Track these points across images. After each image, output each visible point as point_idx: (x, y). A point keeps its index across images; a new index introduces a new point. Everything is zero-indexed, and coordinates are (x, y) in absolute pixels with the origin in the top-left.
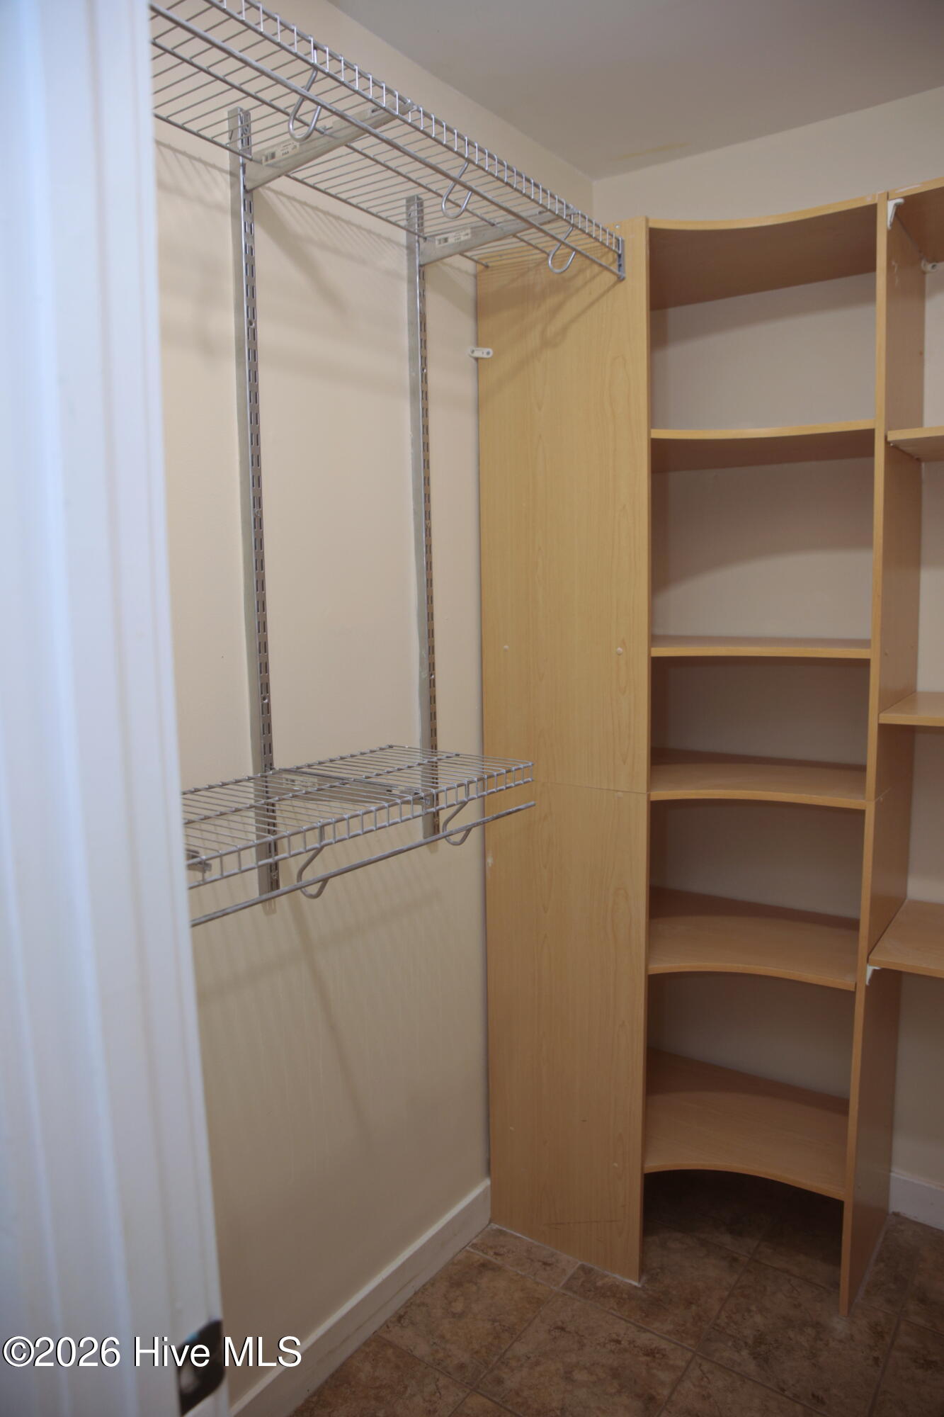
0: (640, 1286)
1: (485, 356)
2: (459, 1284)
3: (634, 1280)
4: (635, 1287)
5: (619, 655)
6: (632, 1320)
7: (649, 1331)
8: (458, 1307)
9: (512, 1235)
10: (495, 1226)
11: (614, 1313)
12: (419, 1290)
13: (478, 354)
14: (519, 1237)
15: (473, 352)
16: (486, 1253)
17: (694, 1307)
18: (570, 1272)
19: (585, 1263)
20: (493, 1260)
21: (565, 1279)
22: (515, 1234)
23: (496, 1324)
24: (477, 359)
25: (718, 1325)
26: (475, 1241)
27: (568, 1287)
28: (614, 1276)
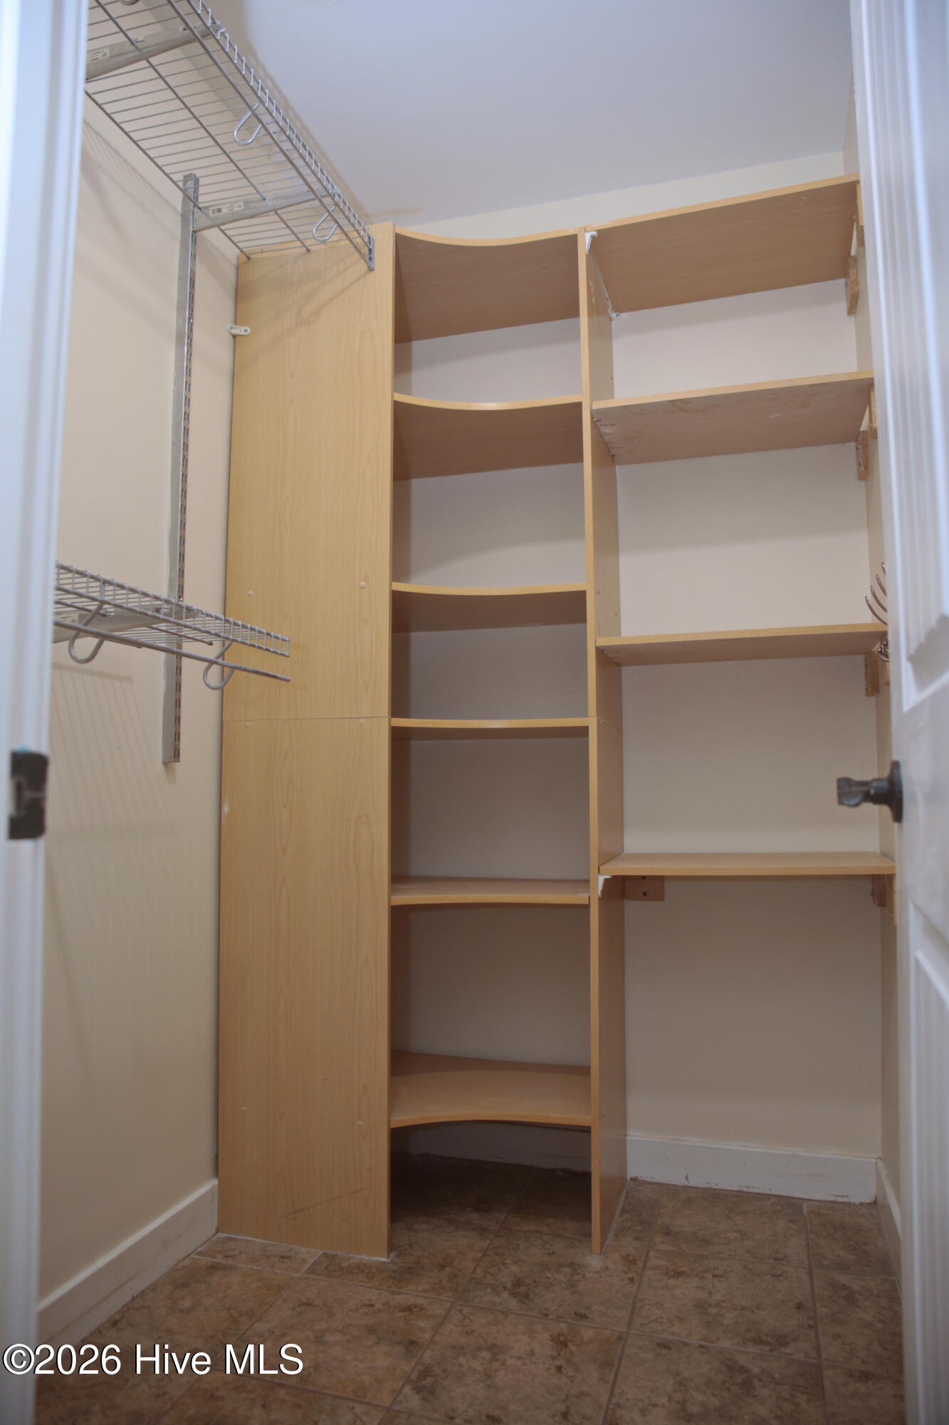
0: (389, 1261)
1: (243, 333)
2: (185, 1285)
3: (382, 1256)
4: (384, 1262)
5: (362, 588)
6: (384, 1288)
7: (404, 1293)
8: (187, 1303)
9: (242, 1240)
10: (221, 1235)
11: (364, 1284)
12: (137, 1296)
13: (235, 331)
14: (251, 1241)
15: (232, 328)
16: (215, 1258)
17: (448, 1269)
18: (311, 1261)
19: (327, 1251)
20: (224, 1261)
21: (307, 1267)
22: (246, 1238)
23: (232, 1311)
24: (234, 336)
25: (473, 1279)
26: (200, 1249)
27: (311, 1271)
28: (359, 1257)
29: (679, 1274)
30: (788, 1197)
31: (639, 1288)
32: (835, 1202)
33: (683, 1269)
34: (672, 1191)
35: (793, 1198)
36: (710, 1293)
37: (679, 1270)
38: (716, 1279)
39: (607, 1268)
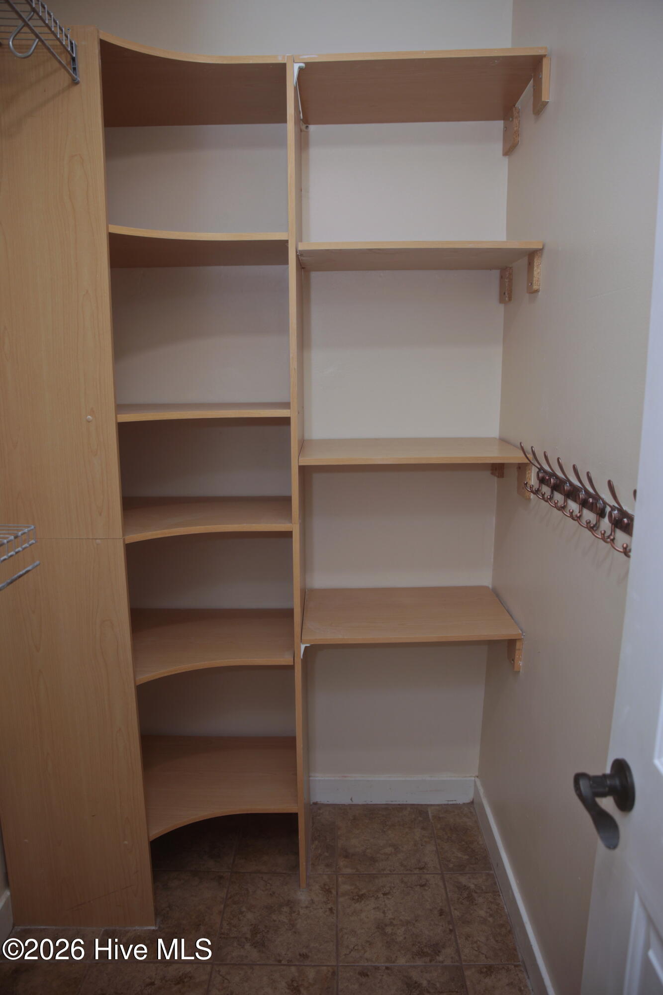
0: (157, 928)
3: (151, 925)
4: (153, 930)
5: (89, 422)
10: (17, 929)
14: (44, 929)
17: (202, 928)
19: (108, 927)
25: (223, 934)
28: (134, 929)
29: (361, 897)
30: (418, 805)
31: (337, 917)
32: (448, 804)
33: (363, 891)
34: (342, 810)
35: (422, 805)
36: (384, 912)
37: (361, 893)
38: (385, 897)
39: (312, 902)
